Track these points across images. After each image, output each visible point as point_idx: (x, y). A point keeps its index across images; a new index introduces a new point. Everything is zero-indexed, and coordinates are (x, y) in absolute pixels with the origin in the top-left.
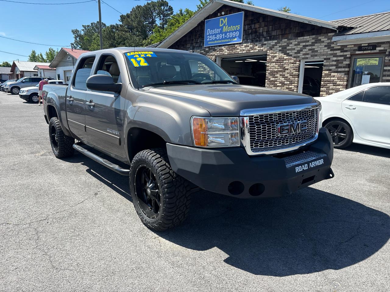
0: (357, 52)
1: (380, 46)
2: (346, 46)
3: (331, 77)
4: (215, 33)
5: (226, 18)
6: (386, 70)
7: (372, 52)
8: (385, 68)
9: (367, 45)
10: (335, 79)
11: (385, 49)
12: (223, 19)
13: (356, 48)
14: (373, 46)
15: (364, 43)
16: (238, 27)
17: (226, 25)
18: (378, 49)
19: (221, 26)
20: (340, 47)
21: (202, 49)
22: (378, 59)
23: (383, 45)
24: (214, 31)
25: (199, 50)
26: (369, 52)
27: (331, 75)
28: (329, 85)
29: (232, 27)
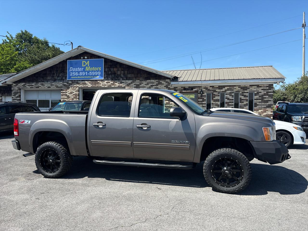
0: (183, 91)
1: (195, 89)
2: (177, 87)
3: (170, 104)
4: (78, 71)
5: (88, 61)
6: (199, 101)
7: (191, 91)
8: (199, 100)
9: (188, 87)
10: (173, 106)
11: (198, 90)
12: (85, 62)
13: (183, 89)
14: (192, 88)
15: (187, 87)
16: (100, 69)
17: (88, 66)
18: (194, 90)
19: (83, 66)
20: (173, 88)
21: (65, 81)
22: (194, 95)
23: (196, 88)
24: (77, 69)
25: (62, 82)
26: (190, 91)
27: (170, 103)
28: (169, 109)
29: (94, 68)
